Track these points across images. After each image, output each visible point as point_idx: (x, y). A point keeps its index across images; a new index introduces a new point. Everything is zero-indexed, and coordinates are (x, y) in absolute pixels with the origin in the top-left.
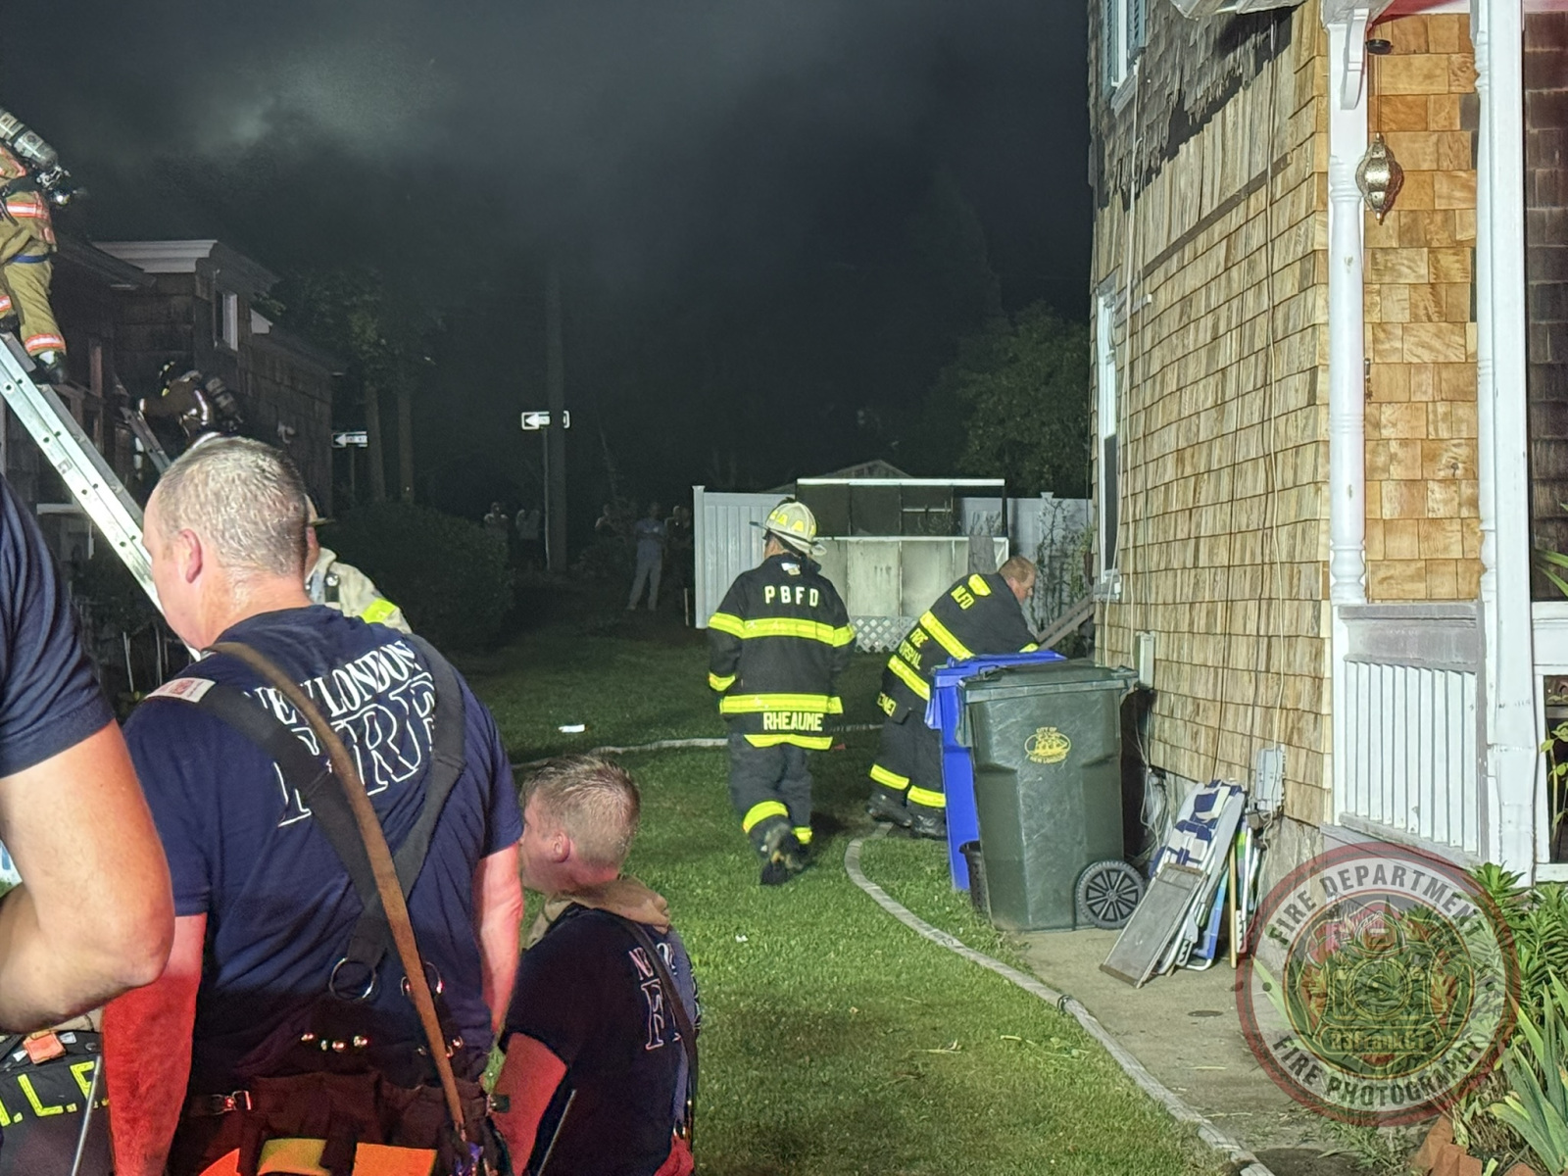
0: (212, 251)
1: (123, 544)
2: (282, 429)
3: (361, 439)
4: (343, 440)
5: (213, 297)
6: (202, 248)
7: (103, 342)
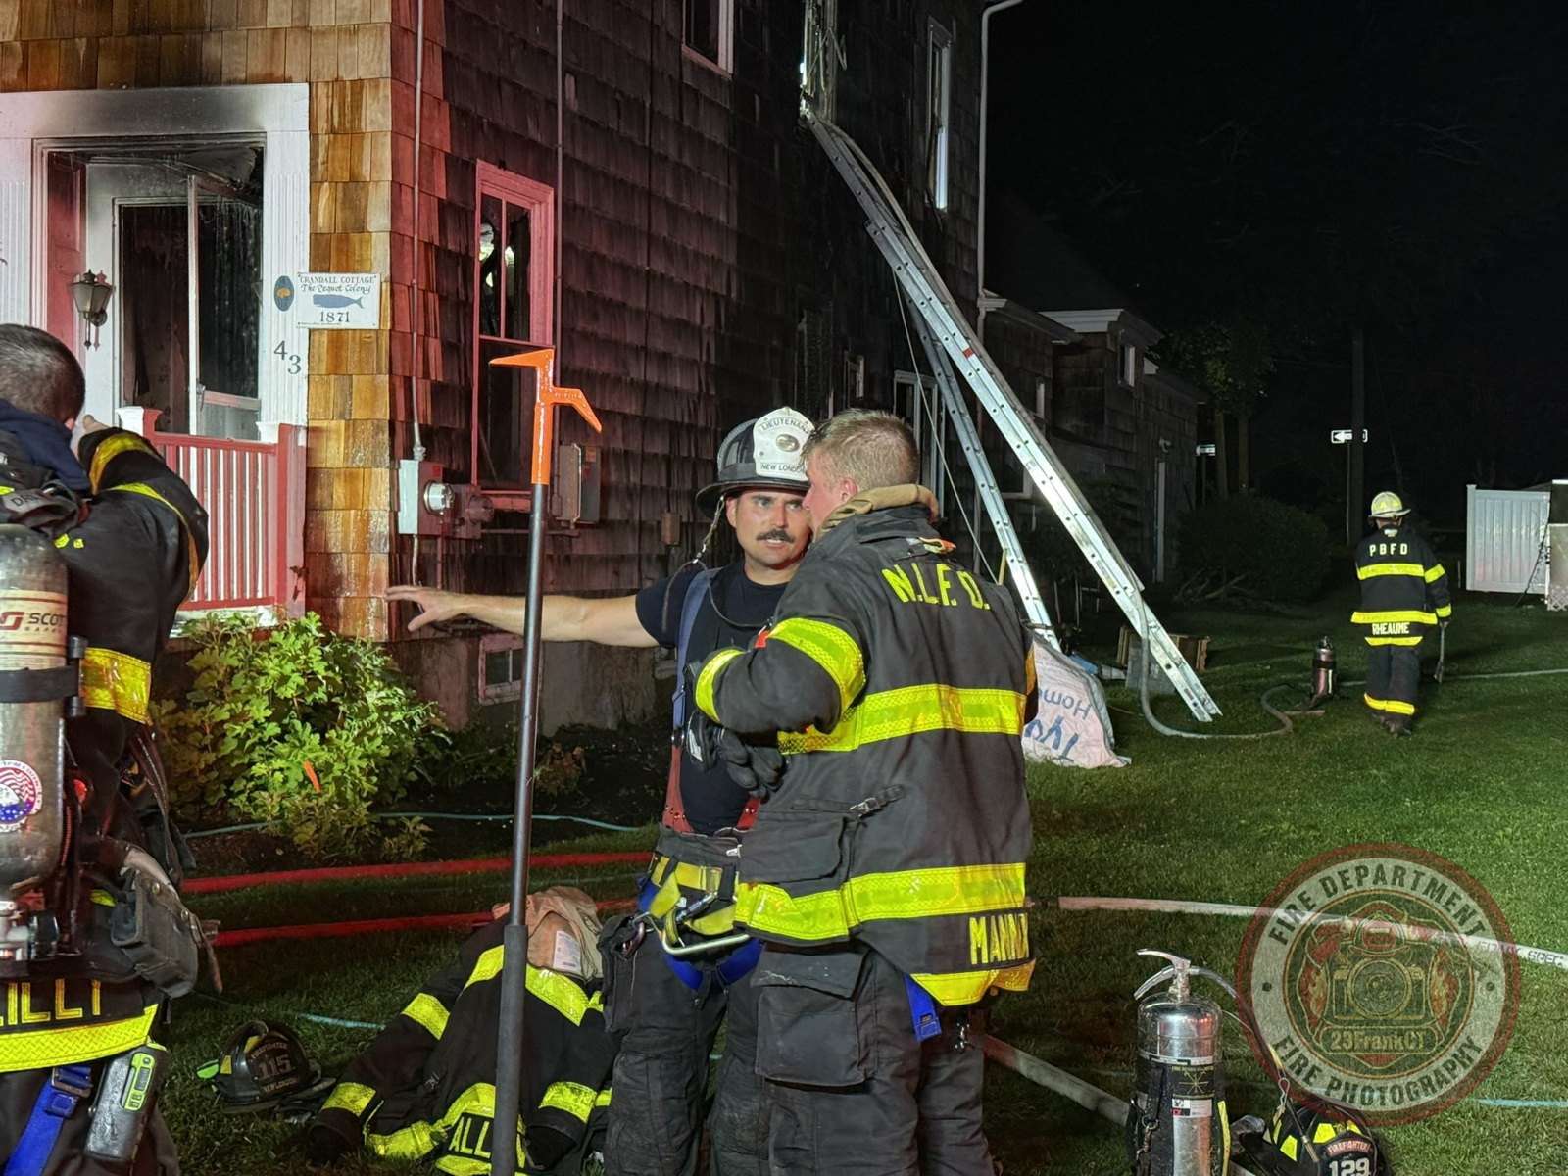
0: (1119, 318)
1: (1068, 519)
2: (1162, 442)
3: (1211, 450)
4: (1198, 450)
5: (1119, 347)
6: (1113, 315)
7: (1046, 380)
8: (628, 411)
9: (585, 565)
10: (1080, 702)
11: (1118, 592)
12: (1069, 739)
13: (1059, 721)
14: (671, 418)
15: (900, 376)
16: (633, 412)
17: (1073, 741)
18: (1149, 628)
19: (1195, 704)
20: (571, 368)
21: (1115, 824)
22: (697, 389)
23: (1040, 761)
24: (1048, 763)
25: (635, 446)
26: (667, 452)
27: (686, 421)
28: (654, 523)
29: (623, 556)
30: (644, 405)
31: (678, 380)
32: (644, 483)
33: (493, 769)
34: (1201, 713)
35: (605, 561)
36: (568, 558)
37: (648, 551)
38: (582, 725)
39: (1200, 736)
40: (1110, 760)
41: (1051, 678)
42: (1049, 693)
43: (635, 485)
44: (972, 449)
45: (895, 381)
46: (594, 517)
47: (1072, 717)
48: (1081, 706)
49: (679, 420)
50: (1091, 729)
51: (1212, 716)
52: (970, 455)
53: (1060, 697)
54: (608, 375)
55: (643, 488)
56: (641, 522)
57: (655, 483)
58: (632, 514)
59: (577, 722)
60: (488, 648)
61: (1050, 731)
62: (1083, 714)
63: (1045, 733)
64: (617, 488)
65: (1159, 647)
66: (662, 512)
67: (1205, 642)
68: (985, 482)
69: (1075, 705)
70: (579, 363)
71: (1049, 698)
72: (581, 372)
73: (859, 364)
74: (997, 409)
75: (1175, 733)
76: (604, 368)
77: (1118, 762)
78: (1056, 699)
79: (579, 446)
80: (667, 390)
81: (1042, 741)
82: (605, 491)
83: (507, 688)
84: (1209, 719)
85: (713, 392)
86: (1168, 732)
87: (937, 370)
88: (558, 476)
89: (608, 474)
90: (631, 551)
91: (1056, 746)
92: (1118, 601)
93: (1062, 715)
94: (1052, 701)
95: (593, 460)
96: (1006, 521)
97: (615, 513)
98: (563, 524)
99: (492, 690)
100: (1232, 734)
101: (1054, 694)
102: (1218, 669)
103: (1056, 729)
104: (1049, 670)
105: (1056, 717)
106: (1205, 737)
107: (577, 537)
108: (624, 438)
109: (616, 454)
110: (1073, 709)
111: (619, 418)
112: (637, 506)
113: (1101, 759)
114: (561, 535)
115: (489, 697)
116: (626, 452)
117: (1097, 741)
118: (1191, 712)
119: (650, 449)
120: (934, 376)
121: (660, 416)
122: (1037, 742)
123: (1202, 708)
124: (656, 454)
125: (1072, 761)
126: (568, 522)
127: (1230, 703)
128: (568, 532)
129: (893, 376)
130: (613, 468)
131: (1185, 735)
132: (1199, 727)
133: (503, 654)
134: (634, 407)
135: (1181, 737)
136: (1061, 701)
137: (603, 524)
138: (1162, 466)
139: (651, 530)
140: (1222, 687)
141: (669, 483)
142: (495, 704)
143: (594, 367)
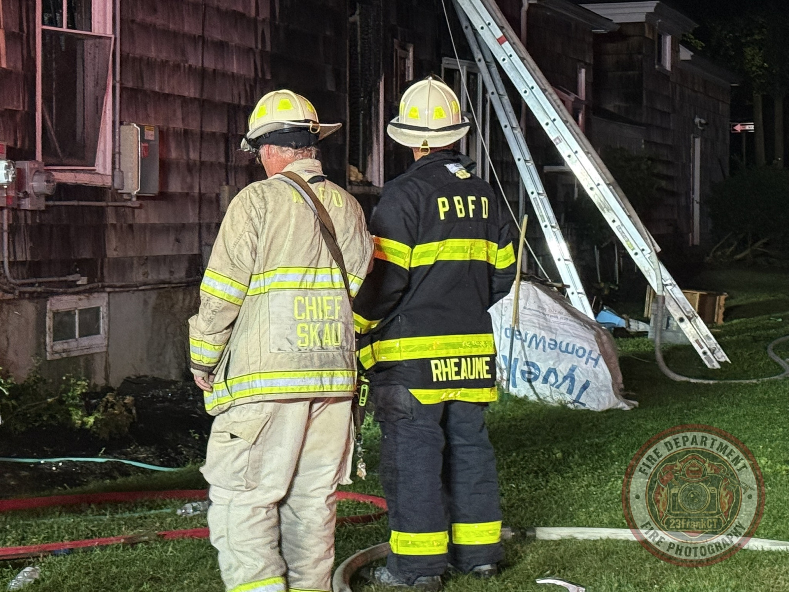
0: (656, 8)
1: (591, 189)
2: (697, 120)
3: (750, 127)
4: (738, 128)
5: (656, 35)
6: (650, 6)
7: (586, 66)
8: (186, 94)
9: (148, 234)
10: (591, 352)
11: (636, 254)
12: (581, 386)
13: (573, 369)
14: (228, 99)
15: (446, 62)
16: (192, 95)
17: (585, 387)
18: (664, 286)
19: (705, 353)
20: (131, 55)
21: (609, 461)
22: (253, 74)
23: (556, 405)
24: (564, 406)
25: (194, 125)
26: (225, 131)
27: (243, 103)
28: (214, 195)
29: (184, 224)
30: (202, 89)
31: (235, 67)
32: (203, 159)
33: (52, 417)
34: (710, 361)
35: (165, 229)
36: (131, 226)
37: (207, 221)
38: (146, 376)
39: (706, 382)
40: (617, 404)
41: (565, 331)
42: (564, 344)
43: (195, 161)
44: (509, 127)
45: (443, 66)
46: (154, 188)
47: (584, 366)
48: (592, 356)
49: (236, 102)
50: (601, 377)
51: (719, 362)
52: (507, 132)
53: (573, 348)
54: (167, 61)
55: (202, 163)
56: (201, 195)
57: (213, 159)
58: (191, 187)
59: (142, 374)
60: (54, 309)
61: (565, 378)
62: (594, 362)
63: (560, 380)
64: (178, 164)
65: (672, 303)
66: (221, 185)
67: (723, 298)
68: (521, 157)
69: (587, 355)
70: (138, 52)
71: (563, 349)
72: (141, 59)
73: (408, 51)
74: (528, 91)
75: (684, 379)
76: (163, 56)
77: (623, 405)
78: (570, 349)
79: (138, 125)
80: (224, 75)
81: (558, 387)
82: (165, 167)
83: (73, 344)
84: (717, 366)
85: (268, 77)
86: (679, 378)
87: (478, 56)
88: (120, 153)
89: (169, 151)
90: (191, 221)
91: (570, 391)
92: (636, 261)
93: (575, 364)
94: (566, 351)
95: (152, 138)
96: (541, 192)
97: (175, 186)
98: (125, 197)
99: (59, 346)
100: (736, 379)
101: (568, 345)
102: (735, 321)
103: (570, 377)
104: (564, 324)
105: (570, 366)
106: (711, 382)
107: (140, 207)
108: (183, 119)
109: (176, 133)
110: (584, 359)
111: (179, 101)
112: (197, 180)
113: (610, 402)
114: (123, 206)
115: (56, 352)
116: (186, 131)
117: (606, 386)
118: (702, 360)
119: (208, 129)
120: (475, 61)
121: (217, 98)
122: (553, 389)
123: (712, 357)
124: (214, 134)
125: (583, 404)
126: (129, 194)
127: (739, 351)
128: (129, 204)
129: (441, 62)
130: (173, 145)
131: (693, 381)
132: (707, 373)
133: (69, 313)
134: (192, 90)
135: (689, 383)
136: (575, 351)
137: (163, 196)
138: (698, 141)
139: (210, 201)
140: (734, 338)
141: (227, 160)
142: (63, 358)
143: (153, 54)
